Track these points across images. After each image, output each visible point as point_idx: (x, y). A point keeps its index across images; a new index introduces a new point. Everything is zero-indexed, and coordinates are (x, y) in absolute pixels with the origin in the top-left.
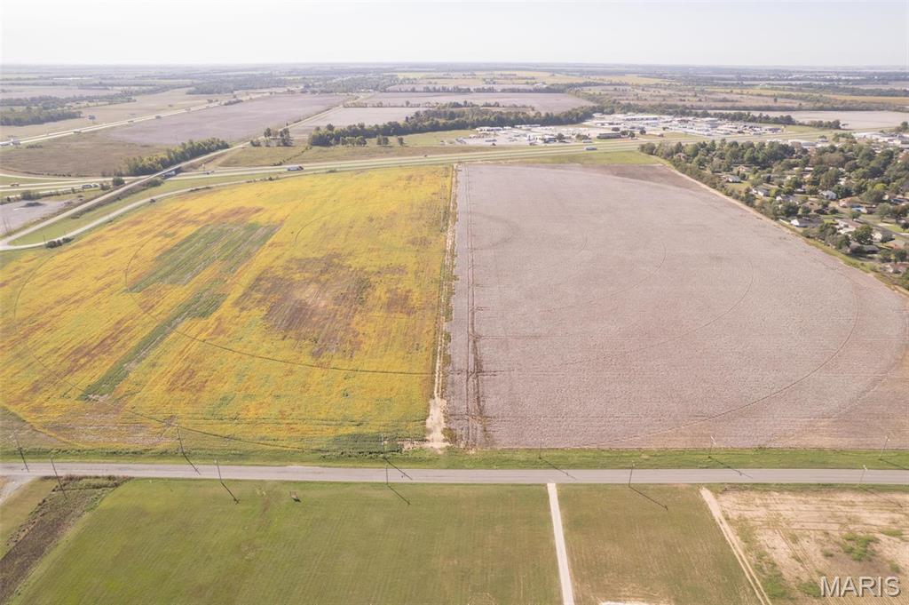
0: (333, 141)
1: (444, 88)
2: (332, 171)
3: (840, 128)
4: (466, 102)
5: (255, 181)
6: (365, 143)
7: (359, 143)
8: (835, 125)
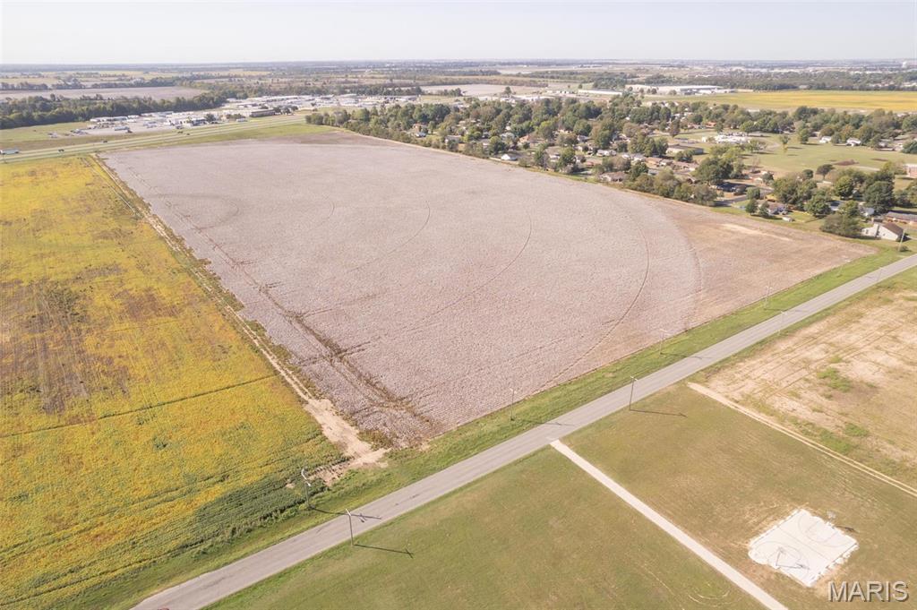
3: (462, 95)
8: (458, 93)
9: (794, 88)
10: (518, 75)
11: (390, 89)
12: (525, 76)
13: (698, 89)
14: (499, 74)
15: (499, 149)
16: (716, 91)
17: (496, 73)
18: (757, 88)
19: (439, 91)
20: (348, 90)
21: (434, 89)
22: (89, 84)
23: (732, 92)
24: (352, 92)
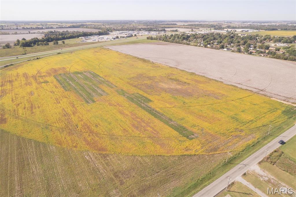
0: (32, 45)
1: (31, 28)
2: (59, 53)
3: (178, 31)
4: (55, 31)
5: (31, 60)
6: (48, 44)
7: (45, 45)
8: (177, 31)
9: (277, 30)
10: (184, 25)
11: (155, 29)
12: (186, 25)
13: (248, 30)
14: (177, 25)
15: (223, 47)
16: (254, 31)
17: (176, 24)
18: (266, 30)
19: (170, 30)
20: (142, 30)
21: (169, 29)
22: (55, 27)
23: (259, 31)
24: (143, 30)
